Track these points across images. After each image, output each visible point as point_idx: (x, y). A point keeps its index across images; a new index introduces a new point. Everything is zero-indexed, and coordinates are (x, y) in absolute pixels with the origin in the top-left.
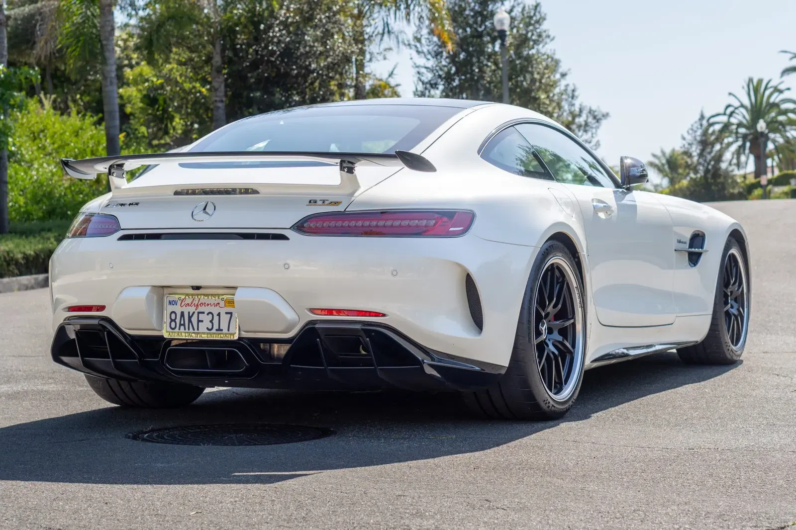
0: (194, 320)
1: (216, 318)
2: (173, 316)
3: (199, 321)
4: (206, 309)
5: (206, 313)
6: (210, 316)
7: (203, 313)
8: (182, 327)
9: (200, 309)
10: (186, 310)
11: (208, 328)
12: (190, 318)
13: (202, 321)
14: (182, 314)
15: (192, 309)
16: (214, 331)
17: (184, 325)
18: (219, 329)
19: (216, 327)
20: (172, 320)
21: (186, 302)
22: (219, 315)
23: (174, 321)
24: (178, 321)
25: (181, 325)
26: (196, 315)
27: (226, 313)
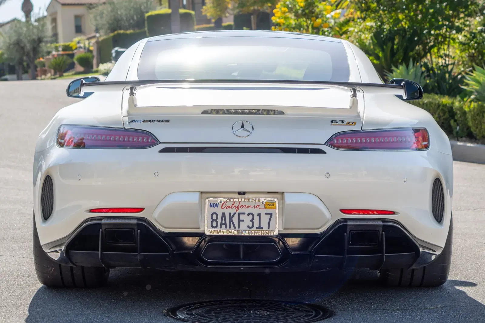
0: (235, 220)
1: (256, 219)
2: (215, 217)
3: (240, 221)
4: (247, 211)
5: (246, 214)
6: (251, 216)
7: (244, 214)
8: (223, 226)
9: (240, 210)
10: (227, 212)
11: (248, 227)
12: (231, 218)
13: (243, 221)
14: (224, 215)
15: (233, 211)
16: (254, 228)
17: (225, 224)
18: (260, 227)
19: (256, 225)
20: (213, 220)
21: (227, 205)
22: (259, 215)
23: (216, 220)
24: (219, 220)
25: (222, 224)
26: (237, 215)
27: (266, 214)
